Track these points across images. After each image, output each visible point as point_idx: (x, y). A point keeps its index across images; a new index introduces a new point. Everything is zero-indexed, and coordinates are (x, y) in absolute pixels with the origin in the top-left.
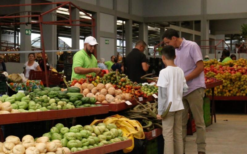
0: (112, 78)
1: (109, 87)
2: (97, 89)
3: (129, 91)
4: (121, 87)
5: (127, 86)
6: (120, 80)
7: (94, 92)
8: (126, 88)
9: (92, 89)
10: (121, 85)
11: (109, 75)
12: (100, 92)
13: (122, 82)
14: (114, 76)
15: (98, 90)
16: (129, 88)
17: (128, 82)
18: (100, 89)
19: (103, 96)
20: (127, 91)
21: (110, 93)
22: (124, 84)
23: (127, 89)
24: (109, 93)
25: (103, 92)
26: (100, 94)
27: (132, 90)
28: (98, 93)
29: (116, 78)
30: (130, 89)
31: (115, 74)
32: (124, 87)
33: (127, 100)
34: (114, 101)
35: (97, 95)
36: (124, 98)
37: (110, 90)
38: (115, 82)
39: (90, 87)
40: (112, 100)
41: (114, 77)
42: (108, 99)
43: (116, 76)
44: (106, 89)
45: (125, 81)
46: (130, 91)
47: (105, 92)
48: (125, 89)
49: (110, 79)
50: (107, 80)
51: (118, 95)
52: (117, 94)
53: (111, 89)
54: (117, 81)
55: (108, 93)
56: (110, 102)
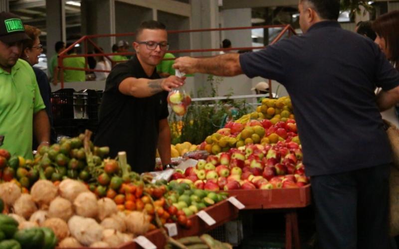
0: (73, 162)
1: (76, 194)
2: (37, 200)
3: (135, 202)
4: (107, 190)
5: (126, 187)
6: (98, 169)
7: (25, 210)
8: (124, 193)
9: (16, 199)
10: (107, 184)
11: (60, 152)
12: (47, 209)
13: (111, 174)
14: (79, 152)
15: (39, 205)
16: (134, 193)
17: (126, 174)
18: (46, 198)
19: (62, 223)
20: (129, 203)
21: (84, 210)
22: (115, 180)
23: (129, 196)
24: (79, 211)
25: (61, 209)
26: (46, 217)
27: (145, 199)
28: (39, 215)
29: (83, 160)
30: (138, 195)
31: (80, 145)
32: (118, 190)
33: (137, 235)
34: (102, 239)
35: (38, 221)
36: (127, 229)
37: (81, 202)
38: (84, 173)
39: (10, 193)
40: (97, 235)
41: (77, 158)
42: (83, 233)
43: (84, 154)
44: (64, 197)
45: (116, 171)
46: (139, 205)
47: (66, 211)
48: (120, 197)
49: (66, 166)
50: (53, 166)
51: (108, 216)
52: (105, 214)
53: (86, 199)
54: (88, 171)
55: (74, 211)
56: (91, 243)
